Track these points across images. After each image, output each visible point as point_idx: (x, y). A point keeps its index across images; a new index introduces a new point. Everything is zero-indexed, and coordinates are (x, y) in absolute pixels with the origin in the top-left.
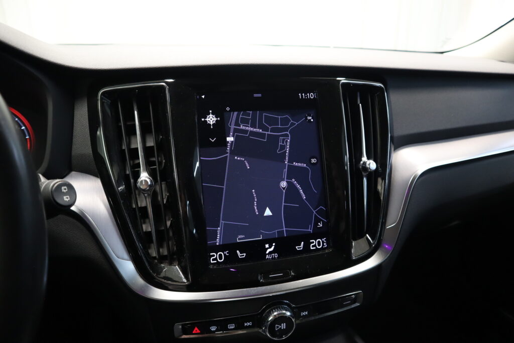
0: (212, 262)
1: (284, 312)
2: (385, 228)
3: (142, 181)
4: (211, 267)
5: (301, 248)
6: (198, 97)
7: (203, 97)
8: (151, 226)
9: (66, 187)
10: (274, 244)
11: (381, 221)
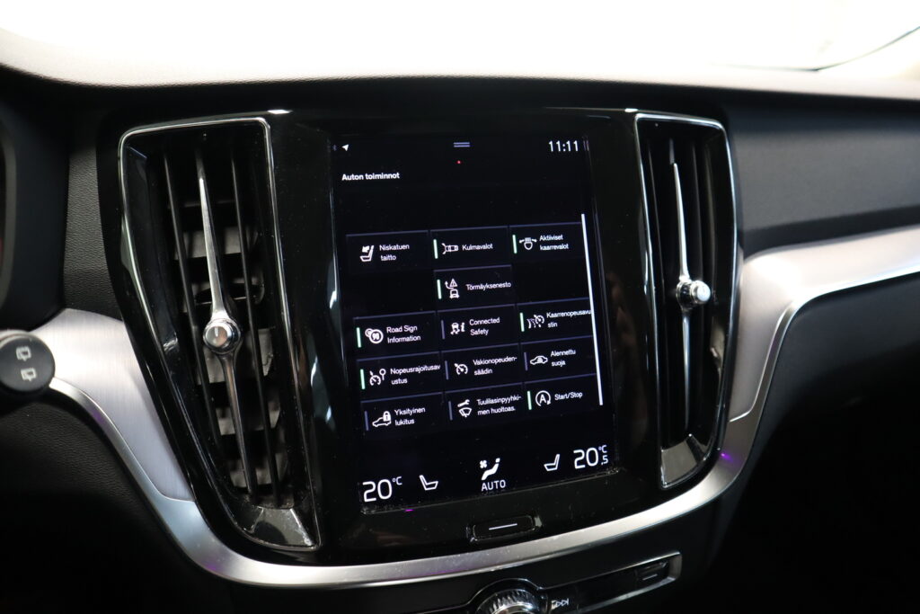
0: (366, 500)
1: (520, 604)
2: (727, 420)
3: (213, 329)
4: (365, 511)
5: (554, 467)
6: (335, 148)
7: (346, 147)
8: (235, 426)
9: (27, 349)
10: (498, 460)
11: (720, 406)
